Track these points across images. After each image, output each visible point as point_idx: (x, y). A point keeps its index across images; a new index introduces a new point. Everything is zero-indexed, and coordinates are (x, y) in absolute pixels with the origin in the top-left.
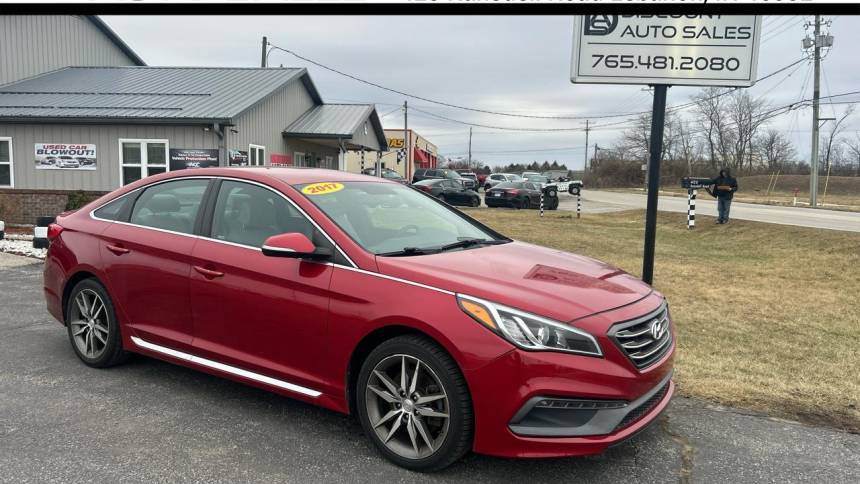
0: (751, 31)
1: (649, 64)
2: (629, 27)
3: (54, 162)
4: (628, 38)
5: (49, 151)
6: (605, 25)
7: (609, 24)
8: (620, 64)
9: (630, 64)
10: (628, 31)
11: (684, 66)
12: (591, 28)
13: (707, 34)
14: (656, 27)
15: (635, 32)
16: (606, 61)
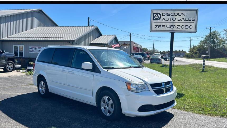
0: (195, 19)
1: (169, 27)
2: (164, 18)
3: (33, 51)
4: (164, 21)
5: (32, 48)
6: (158, 18)
7: (159, 18)
8: (162, 27)
9: (164, 27)
10: (164, 19)
11: (178, 28)
12: (154, 19)
13: (184, 20)
14: (171, 18)
15: (165, 19)
16: (158, 27)
